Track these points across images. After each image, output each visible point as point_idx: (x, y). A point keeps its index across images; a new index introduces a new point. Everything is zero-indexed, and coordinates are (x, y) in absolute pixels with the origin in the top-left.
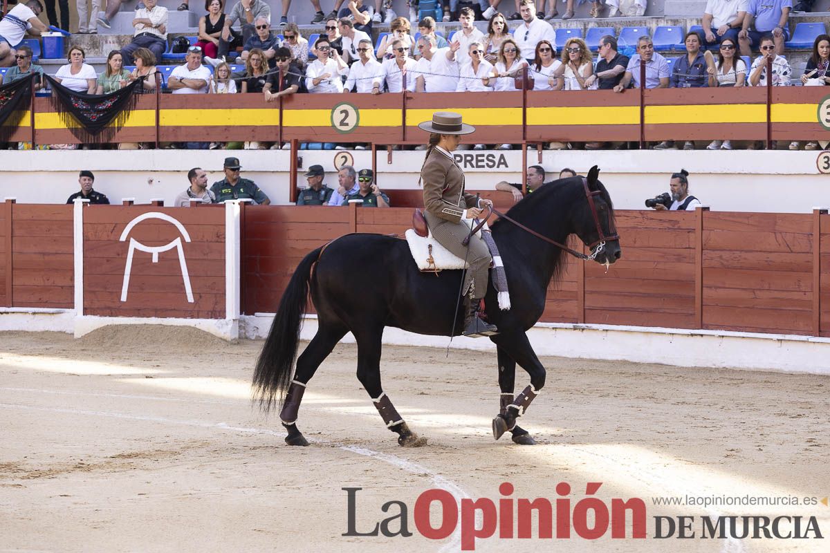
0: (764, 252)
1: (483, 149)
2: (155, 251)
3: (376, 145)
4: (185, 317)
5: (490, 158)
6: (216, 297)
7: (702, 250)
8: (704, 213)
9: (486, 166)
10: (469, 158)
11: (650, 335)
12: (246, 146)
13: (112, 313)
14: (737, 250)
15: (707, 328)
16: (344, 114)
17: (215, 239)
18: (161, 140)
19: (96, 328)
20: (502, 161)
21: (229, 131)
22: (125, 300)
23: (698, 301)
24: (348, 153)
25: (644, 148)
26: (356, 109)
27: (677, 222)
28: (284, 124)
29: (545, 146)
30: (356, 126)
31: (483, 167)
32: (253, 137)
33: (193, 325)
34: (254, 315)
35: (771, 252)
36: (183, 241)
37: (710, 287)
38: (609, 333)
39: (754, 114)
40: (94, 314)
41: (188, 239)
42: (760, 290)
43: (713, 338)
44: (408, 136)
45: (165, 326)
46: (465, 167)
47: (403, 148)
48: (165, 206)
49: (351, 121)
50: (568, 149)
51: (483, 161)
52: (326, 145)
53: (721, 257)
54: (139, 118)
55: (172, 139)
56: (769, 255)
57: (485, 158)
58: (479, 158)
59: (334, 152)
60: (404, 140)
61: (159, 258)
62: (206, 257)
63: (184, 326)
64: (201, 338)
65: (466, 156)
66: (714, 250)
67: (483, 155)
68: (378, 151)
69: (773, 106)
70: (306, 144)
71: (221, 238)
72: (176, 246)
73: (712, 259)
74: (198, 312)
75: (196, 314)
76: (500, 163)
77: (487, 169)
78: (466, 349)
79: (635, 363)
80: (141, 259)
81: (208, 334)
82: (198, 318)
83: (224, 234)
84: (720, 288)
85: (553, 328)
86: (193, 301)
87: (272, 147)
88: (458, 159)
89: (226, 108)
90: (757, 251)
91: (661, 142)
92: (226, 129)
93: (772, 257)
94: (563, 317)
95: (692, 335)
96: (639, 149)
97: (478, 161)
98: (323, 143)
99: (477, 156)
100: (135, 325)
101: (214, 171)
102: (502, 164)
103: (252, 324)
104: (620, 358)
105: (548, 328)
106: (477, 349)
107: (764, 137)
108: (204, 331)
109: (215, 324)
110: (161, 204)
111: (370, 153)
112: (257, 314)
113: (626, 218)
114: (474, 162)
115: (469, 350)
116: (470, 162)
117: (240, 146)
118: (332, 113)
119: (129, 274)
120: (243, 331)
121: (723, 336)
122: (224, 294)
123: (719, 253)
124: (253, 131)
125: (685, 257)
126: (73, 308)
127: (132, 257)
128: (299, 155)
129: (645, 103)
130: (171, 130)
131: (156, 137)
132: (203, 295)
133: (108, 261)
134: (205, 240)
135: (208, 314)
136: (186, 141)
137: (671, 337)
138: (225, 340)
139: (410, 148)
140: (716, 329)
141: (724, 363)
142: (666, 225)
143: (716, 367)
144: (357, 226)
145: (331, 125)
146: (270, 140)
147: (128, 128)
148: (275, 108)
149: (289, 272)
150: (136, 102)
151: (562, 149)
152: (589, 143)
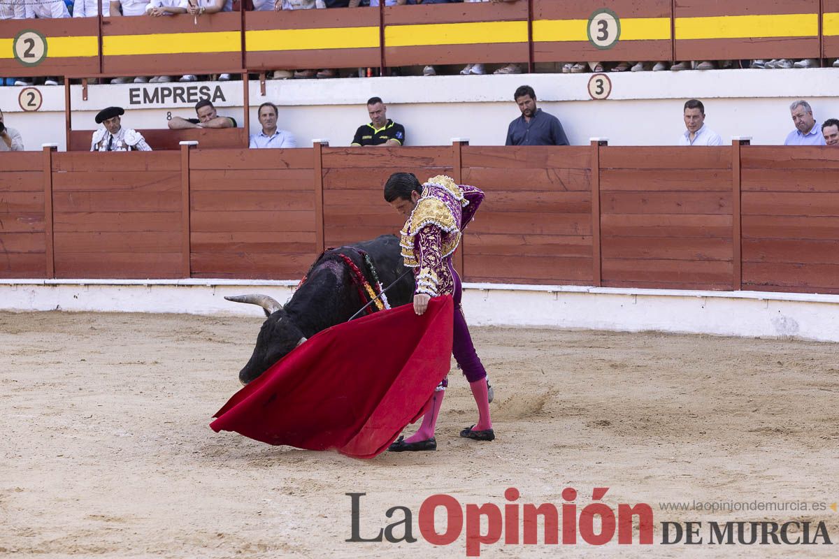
0: (535, 191)
3: (69, 79)
5: (204, 91)
8: (462, 148)
10: (179, 92)
14: (502, 190)
15: (469, 280)
16: (28, 44)
20: (218, 94)
24: (36, 89)
25: (385, 74)
26: (43, 37)
27: (432, 160)
30: (44, 57)
35: (542, 191)
37: (473, 234)
39: (513, 32)
42: (529, 235)
43: (476, 292)
44: (105, 68)
46: (175, 101)
47: (100, 81)
49: (38, 51)
50: (296, 78)
51: (196, 94)
56: (540, 195)
57: (198, 91)
58: (192, 91)
60: (101, 72)
65: (175, 89)
67: (196, 88)
68: (71, 86)
69: (534, 23)
76: (216, 97)
78: (187, 314)
84: (482, 234)
85: (289, 286)
88: (166, 92)
90: (526, 191)
93: (544, 197)
94: (299, 273)
96: (379, 76)
97: (189, 95)
99: (189, 89)
102: (219, 97)
105: (283, 286)
106: (199, 313)
107: (526, 59)
111: (62, 88)
113: (371, 156)
114: (185, 96)
115: (190, 315)
116: (181, 96)
118: (15, 42)
121: (488, 290)
129: (385, 22)
139: (107, 81)
140: (480, 281)
141: (491, 320)
142: (419, 163)
143: (482, 325)
144: (53, 173)
145: (13, 56)
151: (288, 79)
152: (321, 70)
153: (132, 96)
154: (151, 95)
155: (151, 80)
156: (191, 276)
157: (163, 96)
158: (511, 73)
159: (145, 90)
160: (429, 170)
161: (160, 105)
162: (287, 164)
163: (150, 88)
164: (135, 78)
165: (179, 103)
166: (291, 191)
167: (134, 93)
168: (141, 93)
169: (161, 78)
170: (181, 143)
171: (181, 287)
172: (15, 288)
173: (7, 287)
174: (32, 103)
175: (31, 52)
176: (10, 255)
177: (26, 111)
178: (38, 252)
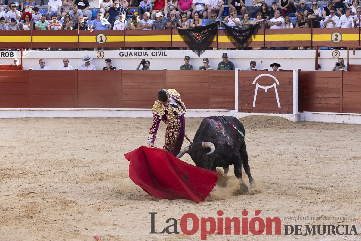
2: (266, 88)
3: (349, 48)
4: (277, 113)
6: (289, 106)
12: (298, 48)
13: (249, 111)
16: (336, 36)
17: (289, 83)
18: (266, 46)
19: (243, 117)
21: (292, 43)
22: (254, 107)
24: (338, 51)
26: (341, 34)
28: (313, 40)
30: (341, 41)
32: (301, 45)
33: (280, 116)
34: (303, 112)
36: (276, 84)
40: (243, 112)
41: (278, 84)
45: (269, 117)
47: (359, 49)
48: (269, 71)
49: (339, 39)
54: (258, 38)
55: (270, 46)
60: (359, 46)
61: (267, 91)
62: (285, 90)
63: (277, 117)
64: (284, 121)
68: (350, 50)
70: (321, 48)
71: (291, 83)
72: (274, 86)
74: (282, 111)
80: (261, 91)
81: (286, 119)
82: (282, 113)
86: (280, 107)
89: (291, 34)
92: (290, 42)
98: (328, 47)
100: (258, 116)
103: (302, 116)
108: (284, 118)
109: (289, 116)
110: (267, 70)
111: (347, 51)
112: (304, 112)
117: (296, 48)
118: (332, 36)
119: (256, 96)
120: (299, 118)
122: (292, 104)
124: (301, 42)
126: (235, 109)
127: (257, 90)
128: (319, 52)
130: (270, 42)
131: (264, 45)
132: (284, 105)
133: (248, 92)
134: (285, 84)
135: (286, 112)
136: (276, 46)
138: (293, 122)
144: (343, 78)
145: (331, 40)
146: (307, 46)
147: (254, 41)
148: (309, 34)
149: (317, 96)
150: (257, 32)
172: (329, 115)
173: (327, 115)
174: (337, 55)
175: (337, 39)
176: (328, 105)
177: (335, 58)
178: (337, 104)
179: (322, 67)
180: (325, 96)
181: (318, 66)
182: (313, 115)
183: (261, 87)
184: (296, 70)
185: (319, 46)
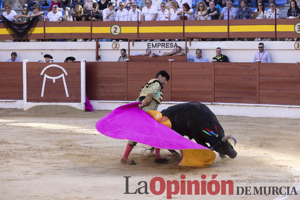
0: (283, 77)
1: (168, 41)
2: (54, 79)
3: (130, 40)
4: (65, 102)
5: (171, 44)
6: (77, 95)
7: (259, 76)
8: (259, 63)
9: (170, 47)
10: (163, 44)
11: (240, 106)
12: (78, 40)
13: (38, 101)
14: (272, 76)
15: (261, 103)
16: (115, 29)
17: (77, 74)
18: (46, 38)
19: (32, 107)
20: (176, 45)
21: (72, 35)
22: (43, 96)
23: (258, 95)
24: (117, 43)
25: (229, 40)
26: (120, 27)
27: (250, 66)
28: (93, 32)
29: (192, 40)
30: (120, 33)
31: (169, 47)
33: (69, 105)
35: (285, 77)
36: (65, 75)
37: (262, 89)
38: (224, 106)
39: (270, 28)
40: (31, 102)
41: (66, 74)
42: (281, 90)
43: (264, 107)
44: (139, 36)
45: (59, 106)
46: (162, 47)
47: (138, 41)
50: (200, 41)
51: (169, 45)
52: (108, 40)
53: (266, 79)
54: (38, 30)
55: (50, 38)
57: (169, 44)
58: (167, 44)
59: (112, 42)
60: (138, 38)
61: (55, 81)
62: (73, 81)
63: (66, 106)
64: (73, 110)
65: (162, 43)
66: (263, 76)
67: (169, 43)
68: (130, 42)
69: (277, 26)
70: (101, 39)
72: (62, 77)
73: (263, 79)
75: (70, 101)
76: (175, 46)
77: (170, 48)
79: (234, 116)
80: (49, 81)
81: (75, 108)
82: (70, 102)
83: (80, 72)
84: (265, 89)
86: (68, 96)
87: (87, 41)
88: (159, 44)
89: (70, 26)
90: (280, 76)
91: (235, 38)
92: (70, 34)
94: (206, 100)
95: (256, 106)
96: (227, 41)
97: (167, 45)
98: (107, 39)
99: (166, 43)
100: (47, 105)
101: (66, 50)
102: (176, 46)
104: (228, 114)
107: (275, 37)
108: (73, 107)
109: (77, 105)
111: (127, 43)
113: (230, 65)
114: (165, 46)
116: (164, 46)
117: (76, 40)
118: (111, 28)
119: (44, 87)
121: (267, 106)
122: (81, 94)
123: (266, 77)
124: (81, 35)
125: (253, 79)
126: (23, 100)
127: (45, 81)
128: (99, 43)
129: (229, 25)
130: (50, 34)
131: (44, 37)
132: (72, 94)
133: (36, 82)
134: (73, 74)
135: (74, 101)
136: (55, 38)
137: (248, 107)
138: (81, 110)
139: (140, 41)
140: (265, 104)
141: (268, 115)
142: (245, 67)
143: (265, 117)
144: (128, 69)
145: (110, 32)
146: (86, 38)
147: (34, 34)
148: (89, 26)
149: (102, 86)
150: (36, 24)
151: (198, 41)
152: (208, 39)
153: (148, 45)
154: (154, 45)
155: (154, 41)
156: (172, 100)
157: (158, 46)
158: (269, 41)
159: (152, 44)
160: (249, 70)
161: (157, 48)
162: (203, 67)
163: (154, 43)
164: (147, 40)
165: (163, 48)
166: (204, 75)
167: (149, 44)
168: (151, 44)
169: (158, 40)
170: (169, 60)
171: (168, 104)
172: (115, 103)
173: (112, 103)
174: (116, 47)
175: (116, 31)
176: (113, 94)
177: (114, 49)
178: (123, 93)
179: (102, 58)
180: (110, 85)
181: (98, 57)
182: (100, 103)
183: (49, 77)
184: (84, 61)
185: (99, 38)
